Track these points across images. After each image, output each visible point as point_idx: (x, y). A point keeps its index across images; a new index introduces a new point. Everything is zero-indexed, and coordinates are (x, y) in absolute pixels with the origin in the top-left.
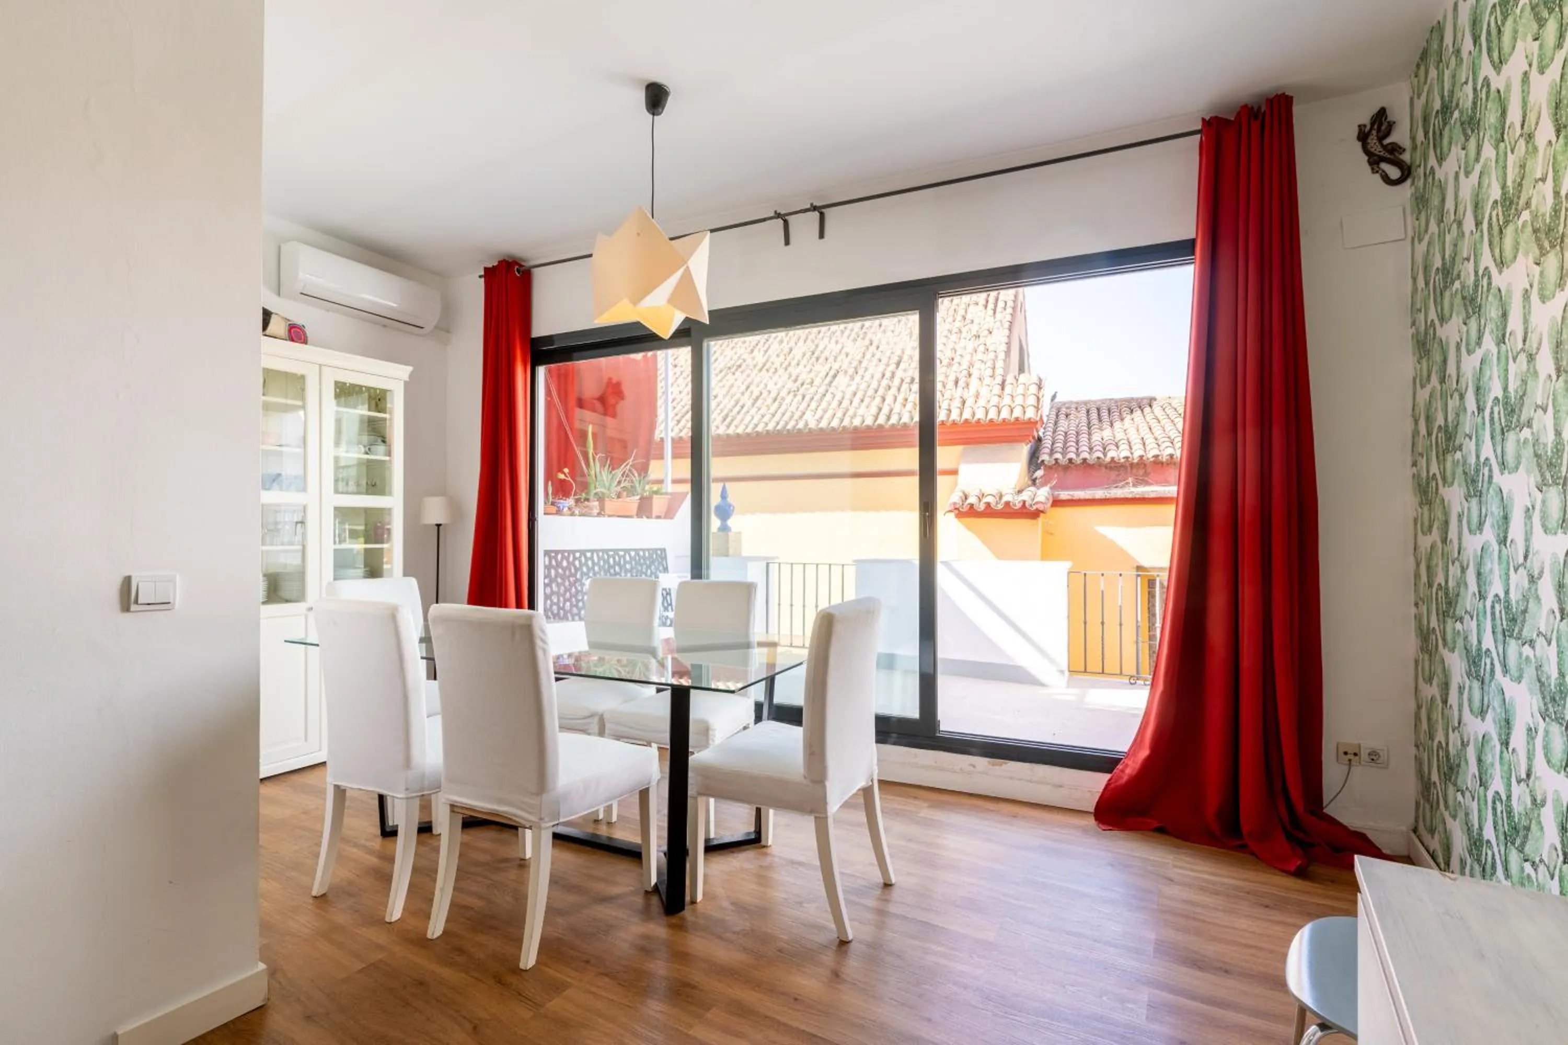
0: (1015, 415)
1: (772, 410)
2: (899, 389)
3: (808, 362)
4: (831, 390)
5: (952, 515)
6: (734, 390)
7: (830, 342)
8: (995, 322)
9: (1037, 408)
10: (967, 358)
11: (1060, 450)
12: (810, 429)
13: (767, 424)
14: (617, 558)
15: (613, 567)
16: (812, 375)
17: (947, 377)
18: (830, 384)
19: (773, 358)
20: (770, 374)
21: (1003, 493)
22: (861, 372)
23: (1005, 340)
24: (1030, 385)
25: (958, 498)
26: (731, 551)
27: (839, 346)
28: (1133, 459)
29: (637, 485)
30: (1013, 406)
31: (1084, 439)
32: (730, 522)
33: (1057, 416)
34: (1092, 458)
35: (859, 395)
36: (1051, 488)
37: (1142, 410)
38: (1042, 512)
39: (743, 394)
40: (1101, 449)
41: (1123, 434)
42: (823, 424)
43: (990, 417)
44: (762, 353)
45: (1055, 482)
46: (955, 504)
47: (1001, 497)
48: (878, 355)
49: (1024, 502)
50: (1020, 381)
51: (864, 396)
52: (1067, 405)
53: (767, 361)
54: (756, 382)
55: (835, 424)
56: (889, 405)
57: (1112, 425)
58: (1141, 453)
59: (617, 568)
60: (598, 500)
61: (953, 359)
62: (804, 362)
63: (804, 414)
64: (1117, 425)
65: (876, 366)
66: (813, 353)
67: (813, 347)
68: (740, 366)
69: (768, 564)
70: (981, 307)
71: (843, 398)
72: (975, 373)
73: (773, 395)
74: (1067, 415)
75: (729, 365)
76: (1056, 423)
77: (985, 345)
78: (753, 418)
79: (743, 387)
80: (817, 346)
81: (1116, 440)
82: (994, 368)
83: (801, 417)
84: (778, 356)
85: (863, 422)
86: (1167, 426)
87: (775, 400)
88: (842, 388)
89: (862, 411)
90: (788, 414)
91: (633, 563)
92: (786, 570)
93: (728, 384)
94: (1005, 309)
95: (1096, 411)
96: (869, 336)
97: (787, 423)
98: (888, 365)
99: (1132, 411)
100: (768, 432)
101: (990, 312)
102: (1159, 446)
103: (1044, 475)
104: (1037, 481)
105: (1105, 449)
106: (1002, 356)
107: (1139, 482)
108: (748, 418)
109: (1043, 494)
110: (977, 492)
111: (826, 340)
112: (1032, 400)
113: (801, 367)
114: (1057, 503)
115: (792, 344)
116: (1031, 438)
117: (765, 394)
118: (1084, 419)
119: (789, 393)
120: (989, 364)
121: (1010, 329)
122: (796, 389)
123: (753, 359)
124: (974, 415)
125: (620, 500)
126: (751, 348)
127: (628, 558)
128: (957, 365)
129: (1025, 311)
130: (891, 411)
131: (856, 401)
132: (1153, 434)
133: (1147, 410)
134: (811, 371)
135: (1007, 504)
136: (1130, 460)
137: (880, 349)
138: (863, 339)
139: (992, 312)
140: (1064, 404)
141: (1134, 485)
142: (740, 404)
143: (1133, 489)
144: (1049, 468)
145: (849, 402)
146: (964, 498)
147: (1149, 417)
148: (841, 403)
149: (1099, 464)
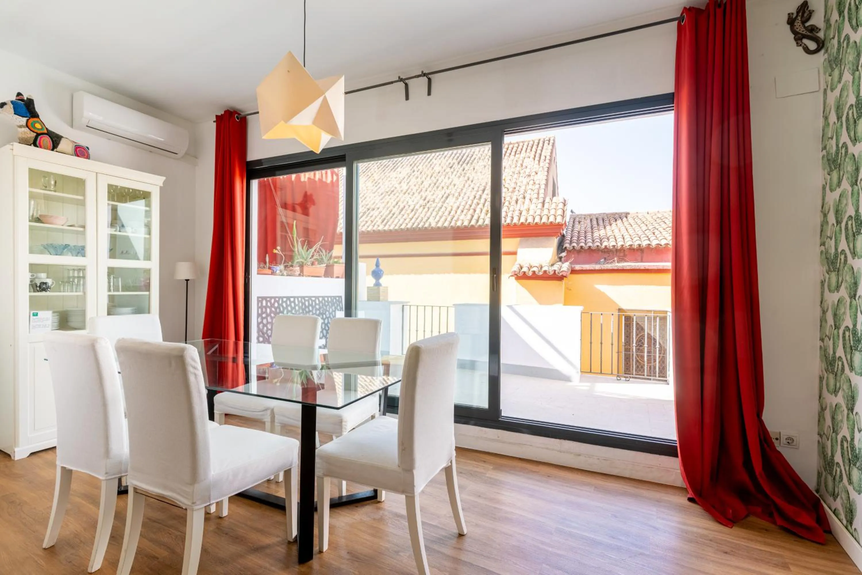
0: (550, 220)
1: (411, 216)
2: (484, 205)
3: (432, 189)
4: (445, 205)
5: (513, 278)
6: (390, 204)
7: (445, 178)
8: (539, 168)
9: (563, 216)
10: (523, 188)
11: (576, 241)
12: (432, 227)
13: (407, 224)
14: (310, 302)
15: (308, 307)
16: (434, 197)
17: (511, 198)
18: (444, 202)
19: (412, 187)
20: (410, 196)
21: (543, 266)
22: (462, 195)
23: (545, 178)
24: (559, 203)
25: (516, 268)
26: (381, 298)
27: (450, 180)
28: (618, 247)
29: (324, 258)
30: (549, 215)
31: (589, 235)
32: (381, 281)
33: (574, 222)
34: (594, 246)
35: (461, 208)
36: (570, 263)
37: (622, 220)
38: (565, 277)
39: (394, 207)
40: (599, 241)
41: (612, 233)
42: (440, 225)
43: (536, 221)
44: (406, 183)
45: (572, 260)
46: (515, 271)
47: (541, 267)
48: (472, 186)
49: (555, 271)
50: (553, 201)
51: (464, 209)
52: (579, 217)
53: (409, 188)
54: (402, 200)
55: (446, 224)
56: (478, 214)
57: (605, 228)
58: (622, 243)
59: (311, 308)
60: (299, 266)
61: (515, 188)
62: (430, 189)
63: (429, 218)
64: (608, 228)
65: (471, 191)
66: (435, 184)
67: (435, 181)
68: (393, 191)
69: (403, 306)
70: (531, 159)
71: (452, 210)
72: (528, 197)
73: (411, 208)
74: (579, 222)
75: (387, 190)
76: (573, 226)
77: (534, 180)
78: (399, 220)
79: (395, 203)
80: (438, 180)
81: (608, 236)
82: (538, 194)
83: (427, 220)
84: (415, 185)
85: (463, 223)
86: (636, 228)
87: (412, 211)
88: (451, 204)
89: (462, 217)
90: (420, 219)
91: (321, 305)
92: (414, 309)
93: (386, 201)
94: (545, 160)
95: (596, 220)
96: (467, 175)
97: (419, 224)
98: (478, 191)
99: (616, 220)
100: (408, 229)
101: (537, 162)
102: (632, 239)
103: (566, 256)
104: (563, 259)
105: (601, 241)
106: (543, 187)
107: (621, 260)
108: (397, 221)
109: (565, 266)
110: (528, 265)
111: (443, 177)
112: (560, 212)
113: (428, 192)
114: (573, 272)
115: (423, 179)
116: (559, 234)
117: (407, 207)
118: (589, 225)
119: (421, 206)
120: (536, 191)
121: (548, 172)
122: (425, 204)
123: (401, 187)
124: (526, 220)
125: (314, 266)
126: (400, 181)
127: (317, 302)
128: (517, 191)
129: (556, 163)
130: (479, 217)
131: (459, 212)
132: (628, 233)
133: (625, 219)
134: (434, 194)
135: (545, 272)
136: (616, 247)
137: (474, 182)
138: (464, 176)
139: (538, 162)
140: (578, 215)
141: (618, 262)
142: (392, 213)
143: (617, 264)
144: (569, 252)
145: (455, 212)
146: (520, 268)
147: (626, 223)
148: (450, 213)
149: (598, 250)
